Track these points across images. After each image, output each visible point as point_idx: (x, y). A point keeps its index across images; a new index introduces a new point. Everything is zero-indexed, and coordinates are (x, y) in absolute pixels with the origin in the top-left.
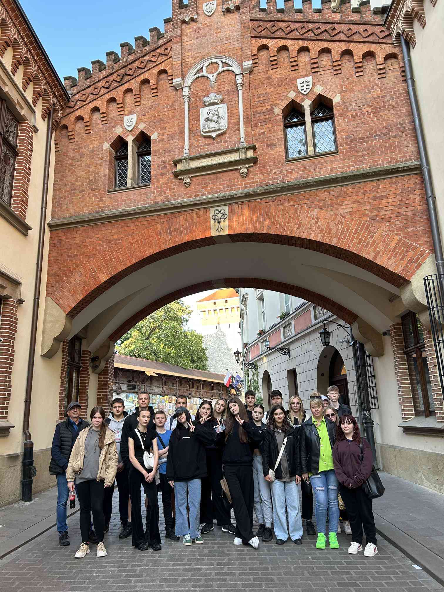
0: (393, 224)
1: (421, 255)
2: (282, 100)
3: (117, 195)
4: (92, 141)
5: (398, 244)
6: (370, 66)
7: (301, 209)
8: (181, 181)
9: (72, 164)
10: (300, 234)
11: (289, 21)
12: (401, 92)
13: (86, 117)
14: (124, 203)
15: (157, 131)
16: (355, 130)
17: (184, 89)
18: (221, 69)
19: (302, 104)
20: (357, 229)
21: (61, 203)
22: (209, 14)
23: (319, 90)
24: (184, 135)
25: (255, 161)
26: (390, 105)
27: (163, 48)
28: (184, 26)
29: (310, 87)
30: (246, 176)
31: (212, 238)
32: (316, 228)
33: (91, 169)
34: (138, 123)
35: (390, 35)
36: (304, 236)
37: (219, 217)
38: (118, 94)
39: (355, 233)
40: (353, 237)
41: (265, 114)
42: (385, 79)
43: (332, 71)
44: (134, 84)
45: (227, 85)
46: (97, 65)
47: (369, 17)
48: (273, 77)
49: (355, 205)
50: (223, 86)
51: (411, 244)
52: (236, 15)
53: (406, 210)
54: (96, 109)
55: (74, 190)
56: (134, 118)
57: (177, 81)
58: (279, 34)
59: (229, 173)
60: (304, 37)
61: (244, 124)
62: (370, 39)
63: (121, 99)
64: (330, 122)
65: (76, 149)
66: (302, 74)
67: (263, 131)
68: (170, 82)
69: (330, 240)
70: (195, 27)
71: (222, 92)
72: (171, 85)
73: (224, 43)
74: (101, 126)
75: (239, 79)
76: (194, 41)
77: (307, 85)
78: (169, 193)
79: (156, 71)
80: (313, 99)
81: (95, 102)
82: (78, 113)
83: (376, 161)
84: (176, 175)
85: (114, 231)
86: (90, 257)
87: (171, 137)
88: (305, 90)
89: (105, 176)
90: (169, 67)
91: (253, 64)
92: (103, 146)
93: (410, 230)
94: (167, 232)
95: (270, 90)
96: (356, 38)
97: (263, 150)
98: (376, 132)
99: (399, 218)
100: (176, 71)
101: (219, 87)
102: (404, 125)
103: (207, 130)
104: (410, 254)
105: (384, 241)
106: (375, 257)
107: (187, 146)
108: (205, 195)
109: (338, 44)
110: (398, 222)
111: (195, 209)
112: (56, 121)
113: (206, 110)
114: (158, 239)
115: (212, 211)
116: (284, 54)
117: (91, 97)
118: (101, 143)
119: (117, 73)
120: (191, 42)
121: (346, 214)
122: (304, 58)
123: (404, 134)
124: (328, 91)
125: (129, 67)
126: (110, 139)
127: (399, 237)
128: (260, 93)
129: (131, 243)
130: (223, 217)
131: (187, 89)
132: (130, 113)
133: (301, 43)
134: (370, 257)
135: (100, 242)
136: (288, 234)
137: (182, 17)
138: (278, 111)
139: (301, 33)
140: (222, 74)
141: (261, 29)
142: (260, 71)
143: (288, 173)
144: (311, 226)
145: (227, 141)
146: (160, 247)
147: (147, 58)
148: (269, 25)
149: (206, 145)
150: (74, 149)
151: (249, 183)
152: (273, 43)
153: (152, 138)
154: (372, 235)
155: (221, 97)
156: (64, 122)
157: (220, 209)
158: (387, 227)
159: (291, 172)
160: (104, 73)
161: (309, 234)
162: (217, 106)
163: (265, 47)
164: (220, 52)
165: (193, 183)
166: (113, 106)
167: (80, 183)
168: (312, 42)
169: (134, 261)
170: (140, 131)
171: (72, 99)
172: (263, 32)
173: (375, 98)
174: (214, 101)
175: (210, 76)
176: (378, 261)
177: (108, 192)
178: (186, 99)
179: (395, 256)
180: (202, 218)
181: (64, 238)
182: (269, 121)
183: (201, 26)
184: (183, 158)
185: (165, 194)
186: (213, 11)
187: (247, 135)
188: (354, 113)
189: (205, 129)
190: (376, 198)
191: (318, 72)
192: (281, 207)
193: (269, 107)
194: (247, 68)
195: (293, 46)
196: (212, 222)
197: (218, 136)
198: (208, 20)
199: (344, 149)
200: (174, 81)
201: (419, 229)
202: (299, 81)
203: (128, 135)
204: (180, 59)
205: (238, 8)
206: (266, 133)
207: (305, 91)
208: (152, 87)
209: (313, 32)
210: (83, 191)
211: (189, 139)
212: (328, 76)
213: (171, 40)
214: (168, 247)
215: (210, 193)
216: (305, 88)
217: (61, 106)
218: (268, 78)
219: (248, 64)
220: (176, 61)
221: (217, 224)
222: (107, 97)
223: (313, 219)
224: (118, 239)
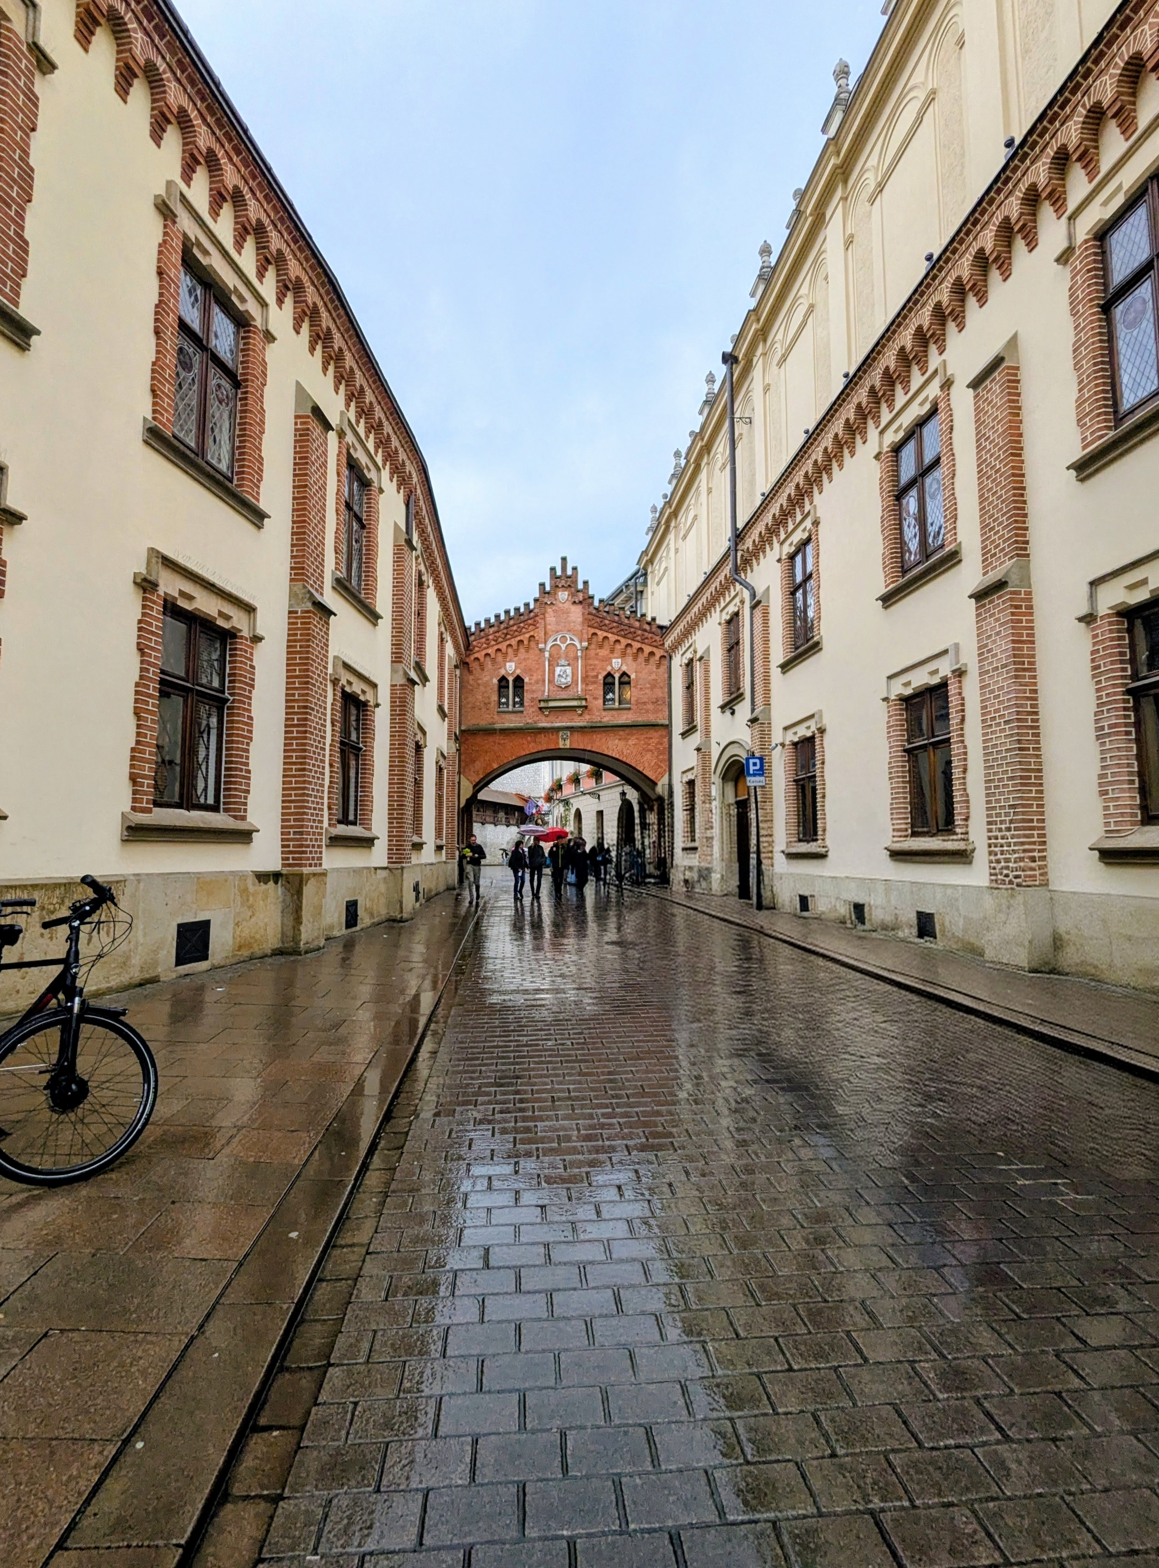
0: (653, 753)
1: (664, 771)
2: (603, 671)
3: (503, 716)
4: (485, 676)
5: (654, 764)
7: (613, 740)
8: (543, 713)
9: (472, 690)
13: (482, 659)
14: (507, 721)
15: (528, 676)
16: (641, 696)
17: (546, 652)
18: (569, 642)
19: (614, 675)
20: (636, 754)
21: (465, 715)
22: (562, 601)
23: (624, 668)
24: (545, 683)
25: (586, 707)
26: (659, 686)
27: (532, 620)
28: (546, 607)
29: (619, 665)
30: (580, 715)
31: (559, 748)
32: (616, 751)
33: (484, 695)
34: (516, 668)
35: (663, 645)
36: (610, 754)
38: (503, 646)
39: (635, 756)
40: (634, 758)
41: (593, 677)
43: (632, 658)
44: (514, 642)
45: (571, 654)
46: (488, 622)
47: (655, 629)
48: (599, 655)
49: (636, 741)
50: (569, 654)
51: (660, 765)
52: (580, 607)
54: (487, 655)
55: (473, 707)
56: (513, 664)
57: (541, 646)
59: (571, 712)
60: (618, 633)
61: (581, 682)
62: (653, 644)
63: (505, 650)
65: (474, 681)
66: (615, 656)
67: (591, 690)
68: (537, 645)
69: (623, 758)
70: (552, 609)
71: (569, 658)
72: (537, 647)
73: (571, 624)
74: (491, 667)
75: (579, 654)
76: (552, 619)
77: (617, 664)
78: (536, 719)
79: (527, 635)
80: (620, 674)
81: (487, 649)
82: (476, 655)
83: (647, 718)
84: (540, 709)
85: (502, 738)
86: (486, 752)
87: (537, 682)
88: (616, 666)
89: (495, 702)
90: (536, 634)
91: (588, 644)
92: (492, 681)
94: (534, 742)
95: (597, 662)
97: (591, 701)
98: (651, 700)
99: (655, 751)
100: (541, 638)
101: (567, 654)
103: (559, 682)
104: (658, 770)
105: (648, 762)
106: (643, 770)
107: (546, 691)
108: (557, 724)
109: (637, 643)
111: (551, 731)
112: (462, 659)
113: (559, 668)
114: (528, 745)
115: (561, 733)
116: (606, 641)
117: (484, 645)
118: (491, 679)
119: (502, 631)
120: (550, 619)
121: (632, 745)
122: (617, 647)
123: (664, 704)
124: (629, 670)
125: (510, 627)
126: (497, 677)
127: (654, 760)
128: (591, 664)
130: (566, 737)
131: (548, 652)
132: (510, 661)
134: (641, 769)
136: (601, 752)
137: (546, 600)
138: (601, 677)
140: (569, 646)
141: (594, 621)
142: (592, 650)
143: (604, 717)
144: (613, 749)
145: (571, 692)
146: (529, 751)
147: (521, 625)
148: (599, 620)
149: (558, 693)
150: (472, 681)
151: (583, 720)
152: (601, 633)
153: (525, 681)
154: (643, 757)
155: (568, 662)
157: (565, 732)
158: (650, 755)
159: (606, 717)
160: (493, 629)
162: (565, 668)
163: (595, 635)
164: (568, 631)
165: (550, 715)
166: (499, 654)
167: (477, 703)
168: (622, 638)
169: (513, 758)
170: (517, 674)
171: (471, 644)
172: (595, 624)
173: (653, 680)
174: (564, 664)
175: (562, 646)
176: (644, 772)
177: (497, 713)
178: (547, 658)
179: (655, 772)
180: (554, 737)
182: (594, 683)
183: (557, 609)
184: (545, 697)
185: (533, 720)
186: (564, 599)
187: (582, 689)
188: (641, 686)
190: (647, 738)
191: (624, 657)
192: (599, 737)
193: (596, 675)
194: (584, 646)
195: (612, 637)
196: (560, 739)
197: (565, 688)
198: (561, 605)
199: (634, 708)
200: (539, 644)
201: (665, 757)
202: (614, 660)
204: (543, 629)
205: (581, 603)
206: (593, 691)
208: (525, 646)
209: (623, 631)
210: (480, 709)
211: (549, 686)
212: (629, 659)
213: (537, 615)
214: (534, 751)
215: (559, 723)
217: (465, 649)
218: (596, 655)
219: (585, 644)
220: (541, 631)
221: (563, 741)
222: (496, 647)
223: (616, 746)
224: (504, 743)
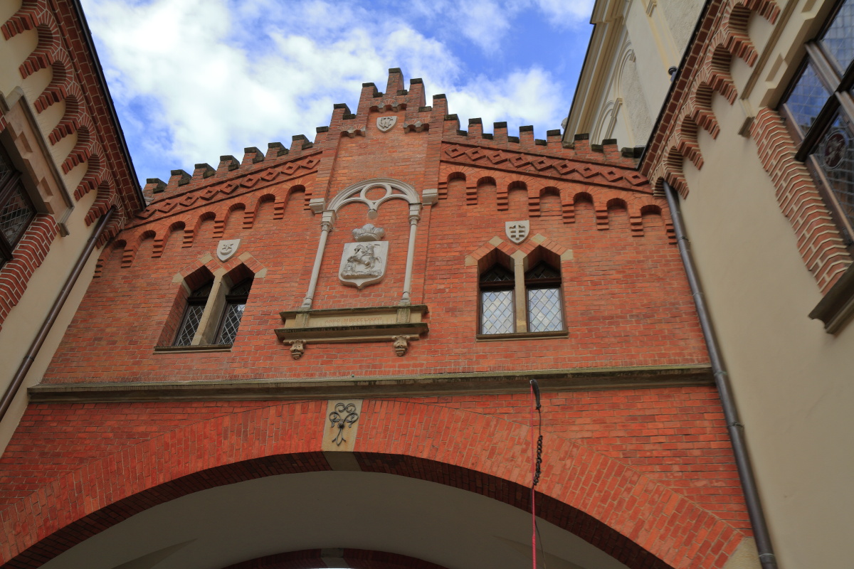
0: (666, 470)
1: (726, 536)
2: (480, 247)
3: (170, 357)
4: (158, 269)
5: (679, 509)
6: (619, 219)
7: (497, 421)
8: (287, 347)
9: (112, 300)
10: (491, 467)
11: (498, 150)
12: (669, 258)
13: (160, 234)
14: (176, 371)
15: (267, 266)
16: (596, 303)
17: (325, 214)
18: (389, 194)
19: (512, 256)
20: (599, 473)
21: (68, 357)
22: (385, 130)
23: (539, 240)
24: (310, 278)
25: (423, 331)
26: (653, 275)
27: (307, 160)
28: (345, 140)
29: (526, 234)
30: (404, 352)
31: (321, 455)
32: (522, 461)
33: (140, 310)
34: (240, 251)
35: (647, 183)
36: (500, 472)
37: (343, 418)
38: (221, 210)
39: (597, 478)
40: (593, 487)
41: (450, 263)
42: (642, 238)
43: (560, 217)
44: (250, 200)
45: (394, 217)
46: (204, 170)
47: (617, 158)
48: (469, 214)
49: (597, 427)
50: (386, 218)
51: (703, 512)
52: (424, 136)
53: (690, 445)
54: (179, 226)
55: (100, 339)
56: (235, 244)
57: (316, 201)
58: (482, 162)
59: (374, 345)
60: (520, 170)
61: (413, 273)
62: (619, 184)
63: (224, 216)
64: (555, 292)
65: (128, 277)
66: (513, 215)
67: (442, 287)
68: (307, 203)
69: (549, 488)
70: (360, 142)
71: (385, 226)
72: (306, 207)
73: (400, 164)
74: (180, 250)
76: (356, 158)
77: (520, 232)
79: (288, 186)
80: (529, 252)
81: (181, 215)
82: (149, 227)
83: (633, 356)
84: (282, 336)
85: (144, 417)
86: (81, 460)
87: (287, 277)
88: (517, 236)
89: (160, 323)
90: (309, 183)
91: (440, 194)
92: (172, 278)
93: (700, 484)
94: (239, 434)
95: (461, 231)
96: (597, 180)
97: (439, 315)
98: (632, 311)
99: (678, 459)
100: (318, 189)
101: (382, 218)
102: (677, 306)
103: (350, 273)
104: (703, 533)
105: (652, 502)
106: (636, 530)
107: (310, 293)
108: (325, 375)
109: (570, 185)
110: (676, 468)
111: (301, 399)
112: (110, 232)
113: (355, 245)
114: (220, 443)
115: (332, 406)
116: (488, 189)
117: (179, 208)
118: (170, 275)
119: (229, 183)
120: (351, 158)
121: (579, 440)
122: (519, 198)
123: (678, 319)
124: (554, 243)
125: (249, 177)
126: (188, 270)
127: (680, 496)
128: (445, 233)
129: (167, 445)
130: (349, 419)
131: (330, 214)
133: (515, 178)
134: (625, 529)
135: (111, 435)
136: (469, 466)
137: (343, 129)
138: (471, 262)
139: (516, 164)
140: (389, 202)
141: (456, 154)
142: (449, 204)
143: (478, 357)
144: (513, 456)
145: (380, 295)
146: (218, 459)
147: (279, 169)
148: (468, 151)
149: (343, 296)
150: (124, 277)
151: (408, 366)
152: (473, 172)
153: (256, 276)
154: (629, 485)
155: (381, 230)
156: (124, 236)
157: (346, 403)
158: (657, 475)
159: (484, 357)
160: (210, 181)
161: (510, 472)
162: (373, 243)
163: (459, 177)
164: (391, 175)
165: (307, 353)
166: (208, 225)
167: (115, 329)
168: (531, 178)
169: (161, 479)
170: (240, 263)
171: (148, 208)
172: (459, 157)
173: (629, 262)
174: (370, 234)
175: (370, 203)
176: (641, 541)
177: (156, 350)
178: (325, 227)
179: (674, 535)
180: (309, 415)
181: (49, 418)
182: (454, 274)
183: (369, 142)
184: (299, 310)
185: (254, 365)
186: (390, 127)
187: (414, 289)
188: (595, 278)
189: (346, 272)
190: (634, 418)
191: (539, 216)
192: (461, 414)
193: (457, 254)
194: (429, 198)
195: (504, 180)
196: (328, 423)
197: (366, 286)
198: (381, 136)
199: (578, 331)
200: (311, 201)
201: (716, 484)
202: (509, 224)
203: (219, 267)
204: (329, 175)
205: (426, 128)
206: (447, 290)
207: (518, 239)
208: (276, 206)
209: (533, 165)
210: (114, 343)
211: (317, 284)
212: (555, 223)
213: (321, 152)
214: (232, 460)
215: (334, 374)
216: (517, 234)
217: (128, 214)
218: (460, 215)
219: (432, 192)
220: (322, 178)
221: (336, 430)
222: (204, 210)
223: (519, 443)
224: (145, 434)
